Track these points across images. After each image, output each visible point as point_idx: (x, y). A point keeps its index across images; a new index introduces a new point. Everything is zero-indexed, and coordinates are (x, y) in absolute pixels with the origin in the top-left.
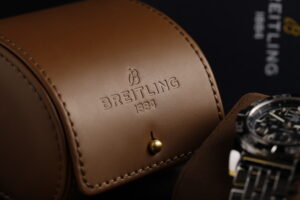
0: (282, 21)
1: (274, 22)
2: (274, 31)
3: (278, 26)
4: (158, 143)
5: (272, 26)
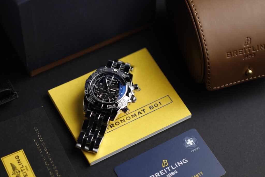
4: (250, 72)
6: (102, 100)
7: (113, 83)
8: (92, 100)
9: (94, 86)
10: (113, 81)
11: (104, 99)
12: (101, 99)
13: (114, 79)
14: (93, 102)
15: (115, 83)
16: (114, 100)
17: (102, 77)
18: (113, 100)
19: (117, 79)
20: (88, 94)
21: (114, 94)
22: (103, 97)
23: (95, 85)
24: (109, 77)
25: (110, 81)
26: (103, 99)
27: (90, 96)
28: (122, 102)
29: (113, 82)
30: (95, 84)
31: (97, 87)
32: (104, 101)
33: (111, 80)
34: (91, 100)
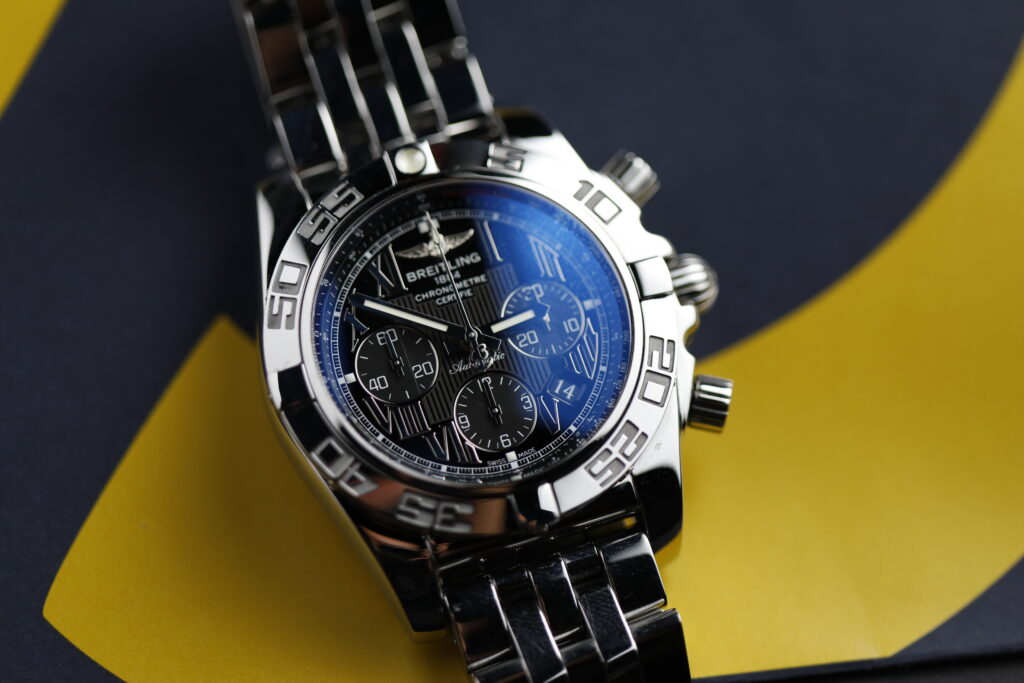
6: (501, 454)
7: (467, 272)
8: (441, 516)
9: (354, 387)
10: (452, 255)
11: (505, 440)
12: (487, 455)
13: (447, 229)
15: (474, 258)
17: (352, 277)
18: (570, 392)
19: (469, 215)
20: (366, 486)
21: (544, 344)
22: (485, 426)
23: (351, 378)
24: (399, 245)
25: (429, 271)
26: (496, 440)
28: (655, 368)
29: (462, 261)
30: (349, 369)
31: (377, 383)
32: (518, 449)
33: (432, 261)
34: (433, 512)
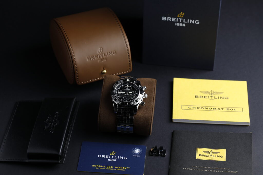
0: (178, 18)
1: (179, 20)
2: (182, 21)
3: (181, 19)
4: (105, 71)
5: (181, 21)
7: (129, 89)
11: (126, 100)
12: (124, 100)
13: (129, 86)
14: (120, 103)
16: (133, 99)
19: (131, 85)
20: (115, 99)
21: (132, 95)
22: (125, 98)
25: (126, 88)
27: (117, 100)
28: (139, 98)
